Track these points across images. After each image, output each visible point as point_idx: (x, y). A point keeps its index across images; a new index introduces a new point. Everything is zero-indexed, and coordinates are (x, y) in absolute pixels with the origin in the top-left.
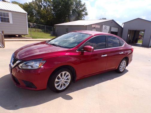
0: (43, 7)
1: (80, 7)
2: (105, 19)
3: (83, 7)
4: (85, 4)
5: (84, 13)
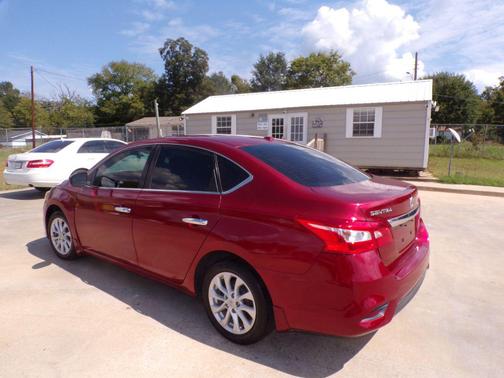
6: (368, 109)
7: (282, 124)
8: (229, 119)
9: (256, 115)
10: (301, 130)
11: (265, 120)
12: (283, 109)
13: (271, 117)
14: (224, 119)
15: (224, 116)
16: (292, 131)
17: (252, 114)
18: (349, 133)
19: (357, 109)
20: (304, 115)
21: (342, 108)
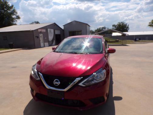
1: (7, 9)
2: (37, 23)
3: (12, 10)
4: (13, 6)
5: (14, 16)
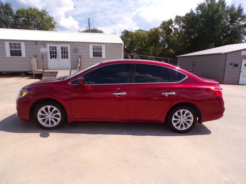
0: (173, 30)
6: (99, 45)
7: (56, 49)
8: (20, 44)
9: (39, 43)
10: (67, 54)
11: (45, 46)
12: (57, 42)
13: (48, 45)
14: (15, 44)
15: (15, 42)
16: (62, 54)
17: (36, 42)
18: (91, 55)
19: (94, 45)
20: (68, 46)
21: (87, 44)
